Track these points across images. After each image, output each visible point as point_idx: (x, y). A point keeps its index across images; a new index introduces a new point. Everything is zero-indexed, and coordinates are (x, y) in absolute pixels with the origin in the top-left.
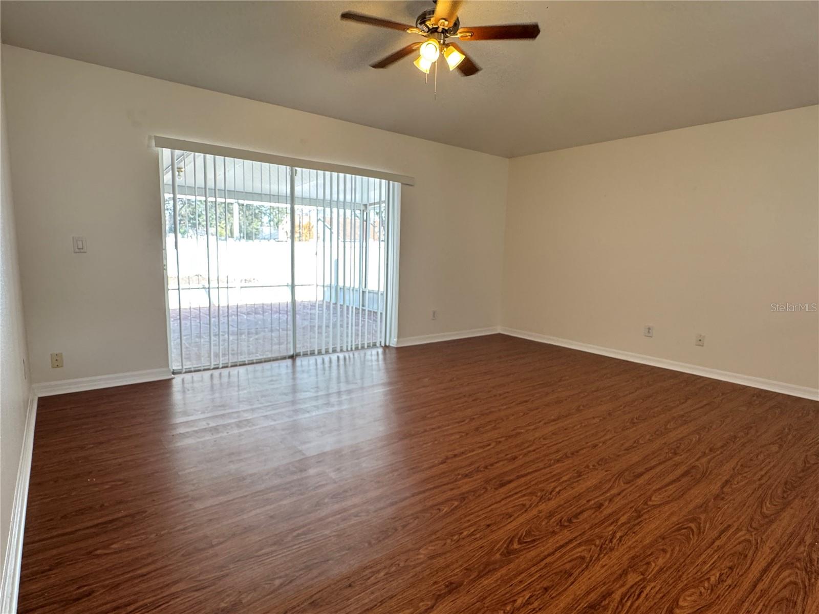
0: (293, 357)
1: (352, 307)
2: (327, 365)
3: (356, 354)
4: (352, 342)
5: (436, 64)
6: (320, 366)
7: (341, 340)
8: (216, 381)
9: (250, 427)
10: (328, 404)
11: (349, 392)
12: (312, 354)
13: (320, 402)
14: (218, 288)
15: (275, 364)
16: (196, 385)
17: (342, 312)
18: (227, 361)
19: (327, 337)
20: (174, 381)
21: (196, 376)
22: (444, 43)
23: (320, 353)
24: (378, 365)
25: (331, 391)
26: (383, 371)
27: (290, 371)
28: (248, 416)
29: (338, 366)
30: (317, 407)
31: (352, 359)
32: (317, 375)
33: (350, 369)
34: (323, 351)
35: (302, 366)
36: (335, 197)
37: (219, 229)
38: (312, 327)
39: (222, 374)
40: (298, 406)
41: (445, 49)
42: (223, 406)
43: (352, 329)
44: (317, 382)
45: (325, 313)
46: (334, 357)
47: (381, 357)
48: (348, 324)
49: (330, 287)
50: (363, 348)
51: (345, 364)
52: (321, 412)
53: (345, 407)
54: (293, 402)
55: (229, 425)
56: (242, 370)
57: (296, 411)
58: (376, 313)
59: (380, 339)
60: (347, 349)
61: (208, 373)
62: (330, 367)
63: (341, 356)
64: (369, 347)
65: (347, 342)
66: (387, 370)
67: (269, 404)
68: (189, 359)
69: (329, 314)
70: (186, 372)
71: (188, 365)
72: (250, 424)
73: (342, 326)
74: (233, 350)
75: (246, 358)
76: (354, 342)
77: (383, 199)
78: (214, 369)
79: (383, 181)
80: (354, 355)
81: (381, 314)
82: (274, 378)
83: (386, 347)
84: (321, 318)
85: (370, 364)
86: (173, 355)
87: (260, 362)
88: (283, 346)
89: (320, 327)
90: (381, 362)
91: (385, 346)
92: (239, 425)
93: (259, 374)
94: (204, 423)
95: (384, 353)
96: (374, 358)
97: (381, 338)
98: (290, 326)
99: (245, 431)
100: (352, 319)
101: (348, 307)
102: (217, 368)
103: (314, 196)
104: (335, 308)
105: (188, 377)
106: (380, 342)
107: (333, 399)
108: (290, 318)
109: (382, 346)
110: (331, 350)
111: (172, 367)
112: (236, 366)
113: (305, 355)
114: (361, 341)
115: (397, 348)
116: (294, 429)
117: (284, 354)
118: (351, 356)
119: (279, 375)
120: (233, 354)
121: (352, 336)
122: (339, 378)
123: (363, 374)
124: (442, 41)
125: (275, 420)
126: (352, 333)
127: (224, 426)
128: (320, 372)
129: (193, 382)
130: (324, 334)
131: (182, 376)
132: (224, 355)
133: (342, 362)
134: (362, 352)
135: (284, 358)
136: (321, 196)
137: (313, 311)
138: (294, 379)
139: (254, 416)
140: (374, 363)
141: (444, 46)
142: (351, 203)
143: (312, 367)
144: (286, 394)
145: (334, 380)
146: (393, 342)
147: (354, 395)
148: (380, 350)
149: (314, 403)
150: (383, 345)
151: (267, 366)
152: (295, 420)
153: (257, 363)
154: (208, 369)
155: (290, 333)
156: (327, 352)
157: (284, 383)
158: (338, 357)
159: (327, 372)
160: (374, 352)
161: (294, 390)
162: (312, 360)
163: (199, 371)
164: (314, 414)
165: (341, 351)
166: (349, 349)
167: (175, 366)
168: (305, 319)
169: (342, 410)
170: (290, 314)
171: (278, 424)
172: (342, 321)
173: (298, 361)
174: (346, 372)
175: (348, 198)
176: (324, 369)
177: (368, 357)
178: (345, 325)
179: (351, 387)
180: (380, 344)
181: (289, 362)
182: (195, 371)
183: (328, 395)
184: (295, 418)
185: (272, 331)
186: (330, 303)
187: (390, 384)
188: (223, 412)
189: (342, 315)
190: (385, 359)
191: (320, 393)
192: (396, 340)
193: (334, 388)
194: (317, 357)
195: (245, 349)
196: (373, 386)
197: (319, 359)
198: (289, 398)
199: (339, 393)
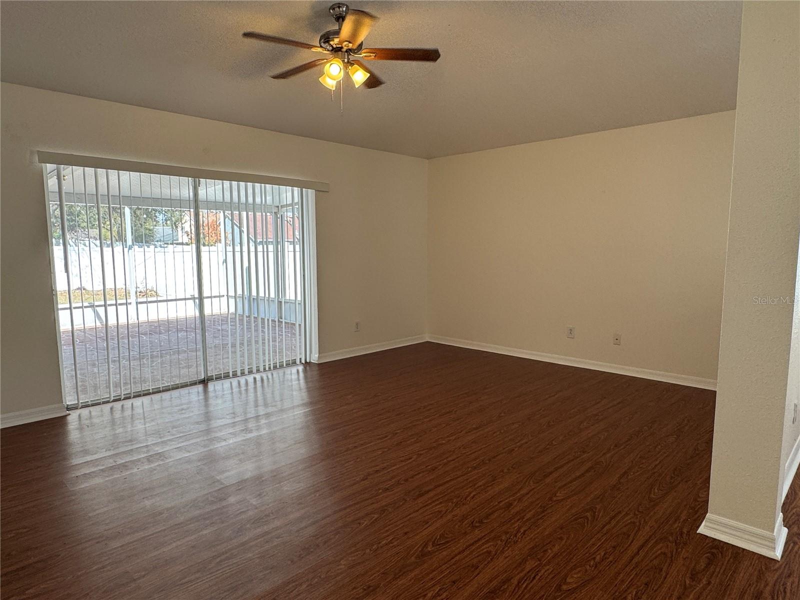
0: (204, 382)
1: (268, 320)
2: (243, 388)
3: (275, 373)
4: (269, 360)
5: (342, 82)
6: (235, 390)
7: (258, 359)
8: (118, 415)
9: (162, 460)
10: (247, 430)
11: (268, 415)
12: (227, 376)
13: (238, 428)
14: (116, 305)
15: (184, 391)
16: (96, 421)
17: (256, 326)
18: (129, 391)
19: (242, 356)
20: (69, 418)
21: (95, 410)
22: (348, 62)
23: (235, 375)
24: (299, 384)
25: (249, 416)
26: (304, 390)
27: (202, 397)
28: (159, 449)
29: (255, 388)
30: (234, 434)
31: (271, 380)
32: (233, 400)
33: (268, 391)
34: (239, 373)
35: (215, 390)
36: (243, 199)
37: (103, 230)
38: (225, 346)
39: (125, 406)
40: (214, 435)
41: (350, 67)
42: (131, 441)
43: (269, 345)
44: (233, 408)
45: (238, 328)
46: (250, 379)
47: (301, 375)
48: (264, 339)
49: (243, 297)
50: (281, 366)
51: (263, 386)
52: (239, 439)
53: (264, 431)
54: (208, 431)
55: (139, 460)
56: (146, 400)
57: (211, 440)
58: (294, 324)
59: (300, 356)
60: (265, 369)
61: (109, 406)
62: (247, 390)
63: (258, 376)
64: (288, 365)
65: (264, 361)
66: (309, 390)
67: (181, 435)
68: (85, 391)
69: (243, 329)
70: (82, 407)
71: (83, 399)
72: (162, 458)
73: (257, 342)
74: (134, 378)
75: (150, 387)
76: (272, 360)
77: (296, 200)
78: (114, 401)
79: (296, 189)
80: (272, 374)
81: (300, 325)
82: (185, 407)
83: (307, 364)
84: (234, 334)
85: (290, 384)
86: (66, 389)
87: (167, 390)
88: (193, 370)
89: (234, 346)
90: (302, 381)
91: (306, 362)
92: (149, 459)
93: (166, 404)
94: (111, 461)
95: (305, 371)
96: (294, 377)
97: (300, 354)
98: (200, 346)
99: (157, 465)
100: (269, 334)
101: (263, 319)
102: (119, 400)
103: (219, 198)
104: (249, 322)
105: (85, 412)
106: (300, 359)
107: (251, 425)
108: (199, 337)
109: (303, 364)
110: (246, 372)
111: (66, 403)
112: (139, 396)
113: (219, 378)
114: (279, 360)
115: (319, 364)
116: (211, 459)
117: (195, 378)
118: (270, 377)
119: (190, 402)
120: (135, 383)
121: (269, 354)
122: (256, 401)
123: (282, 395)
124: (346, 60)
125: (189, 452)
126: (269, 350)
127: (133, 462)
128: (236, 396)
129: (91, 417)
130: (238, 353)
131: (78, 412)
132: (125, 384)
133: (259, 384)
134: (281, 371)
135: (194, 384)
136: (227, 198)
137: (224, 327)
138: (207, 405)
139: (165, 449)
140: (295, 383)
141: (348, 64)
142: (261, 205)
143: (227, 392)
144: (197, 423)
145: (252, 403)
146: (315, 358)
147: (273, 419)
148: (301, 368)
149: (231, 430)
150: (303, 361)
151: (175, 393)
152: (210, 450)
153: (163, 391)
154: (108, 402)
155: (200, 354)
156: (243, 374)
157: (196, 411)
158: (255, 379)
159: (244, 395)
160: (294, 370)
161: (208, 417)
162: (226, 383)
163: (99, 404)
164: (231, 441)
165: (258, 371)
166: (267, 369)
167: (69, 400)
168: (215, 337)
169: (260, 435)
170: (199, 331)
171: (193, 455)
172: (257, 337)
173: (211, 386)
174: (263, 394)
175: (258, 200)
176: (240, 392)
177: (288, 377)
178: (261, 342)
179: (270, 410)
180: (300, 362)
181: (200, 387)
182: (93, 405)
183: (246, 420)
184: (212, 447)
185: (179, 353)
186: (243, 316)
187: (311, 403)
188: (130, 448)
189: (256, 331)
190: (306, 378)
191: (237, 419)
192: (317, 356)
193: (251, 413)
194: (232, 380)
195: (148, 376)
196: (293, 408)
197: (235, 382)
198: (203, 427)
199: (257, 417)
